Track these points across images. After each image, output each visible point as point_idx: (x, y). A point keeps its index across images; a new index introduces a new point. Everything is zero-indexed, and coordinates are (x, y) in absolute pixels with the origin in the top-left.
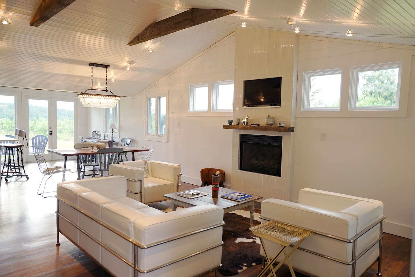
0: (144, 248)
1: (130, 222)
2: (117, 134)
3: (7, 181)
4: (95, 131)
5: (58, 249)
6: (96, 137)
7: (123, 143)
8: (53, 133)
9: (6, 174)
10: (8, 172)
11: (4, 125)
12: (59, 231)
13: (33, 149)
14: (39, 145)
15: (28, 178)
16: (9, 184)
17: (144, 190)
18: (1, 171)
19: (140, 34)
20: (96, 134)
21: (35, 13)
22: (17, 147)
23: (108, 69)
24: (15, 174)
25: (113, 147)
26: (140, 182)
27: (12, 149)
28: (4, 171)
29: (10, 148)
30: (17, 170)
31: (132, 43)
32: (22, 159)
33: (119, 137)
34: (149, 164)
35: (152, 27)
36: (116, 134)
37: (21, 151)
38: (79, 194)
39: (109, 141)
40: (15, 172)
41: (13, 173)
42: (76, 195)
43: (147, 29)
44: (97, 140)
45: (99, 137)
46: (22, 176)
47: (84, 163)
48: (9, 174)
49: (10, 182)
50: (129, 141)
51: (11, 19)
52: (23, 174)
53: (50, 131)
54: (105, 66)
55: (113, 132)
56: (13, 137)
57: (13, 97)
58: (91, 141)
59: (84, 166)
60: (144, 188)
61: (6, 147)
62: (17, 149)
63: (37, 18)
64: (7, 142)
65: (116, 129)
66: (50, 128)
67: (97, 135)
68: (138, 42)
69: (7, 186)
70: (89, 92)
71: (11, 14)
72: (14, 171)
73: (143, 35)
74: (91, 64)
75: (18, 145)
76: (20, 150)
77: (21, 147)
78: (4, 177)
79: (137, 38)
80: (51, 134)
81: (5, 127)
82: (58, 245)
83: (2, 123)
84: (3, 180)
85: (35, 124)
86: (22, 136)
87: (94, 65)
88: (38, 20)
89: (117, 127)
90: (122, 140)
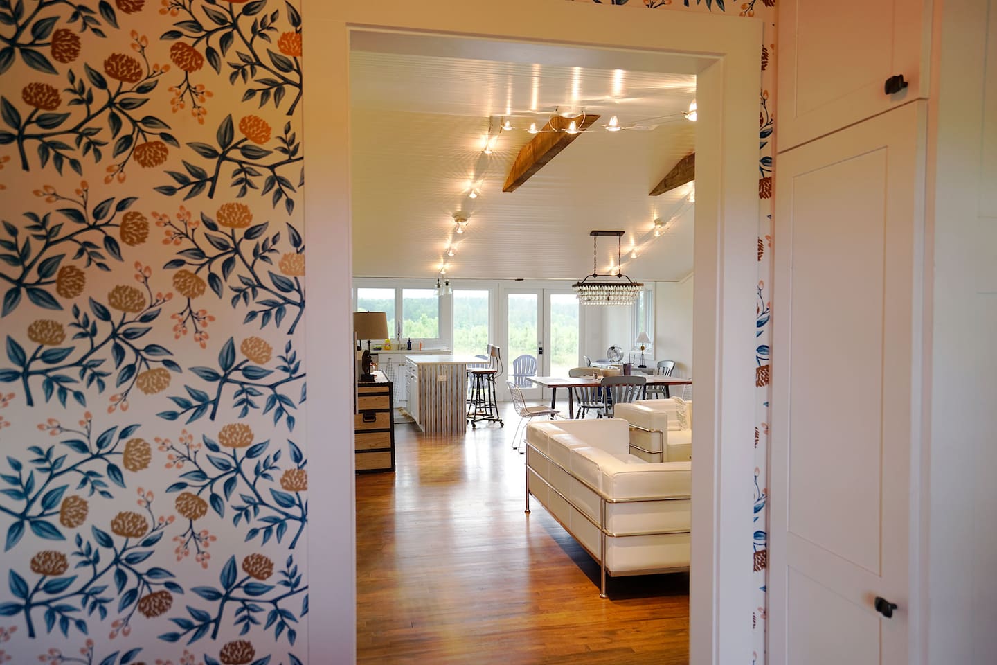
0: (613, 502)
1: (599, 469)
2: (650, 353)
3: (474, 426)
4: (613, 348)
5: (528, 517)
6: (616, 359)
7: (661, 369)
8: (544, 353)
9: (473, 416)
10: (475, 414)
11: (479, 339)
12: (528, 492)
13: (516, 379)
14: (523, 372)
15: (502, 425)
16: (477, 432)
17: (667, 449)
18: (467, 411)
19: (668, 175)
20: (615, 354)
21: (508, 175)
22: (488, 373)
23: (622, 237)
24: (485, 417)
25: (632, 375)
26: (659, 434)
27: (482, 377)
28: (471, 412)
29: (479, 374)
30: (488, 410)
31: (655, 192)
32: (494, 393)
33: (655, 359)
34: (685, 407)
35: (686, 163)
36: (648, 353)
37: (493, 380)
38: (549, 435)
39: (625, 365)
40: (486, 415)
41: (483, 415)
42: (546, 437)
43: (677, 167)
44: (616, 364)
45: (621, 359)
46: (494, 421)
47: (584, 402)
48: (477, 416)
49: (478, 429)
50: (670, 365)
51: (480, 188)
52: (496, 418)
53: (540, 349)
54: (616, 234)
55: (642, 348)
56: (485, 358)
57: (487, 292)
58: (604, 365)
59: (584, 407)
60: (668, 446)
61: (474, 373)
62: (489, 376)
63: (510, 183)
64: (478, 364)
65: (649, 342)
66: (540, 343)
67: (617, 355)
68: (666, 189)
69: (475, 434)
70: (591, 280)
71: (480, 182)
72: (485, 413)
73: (673, 177)
74: (593, 233)
75: (491, 370)
76: (491, 378)
77: (493, 373)
78: (470, 420)
79: (663, 183)
80: (541, 353)
81: (480, 342)
82: (528, 512)
83: (477, 335)
84: (470, 425)
85: (526, 335)
86: (495, 356)
87: (599, 233)
88: (512, 185)
89: (651, 338)
90: (659, 365)
